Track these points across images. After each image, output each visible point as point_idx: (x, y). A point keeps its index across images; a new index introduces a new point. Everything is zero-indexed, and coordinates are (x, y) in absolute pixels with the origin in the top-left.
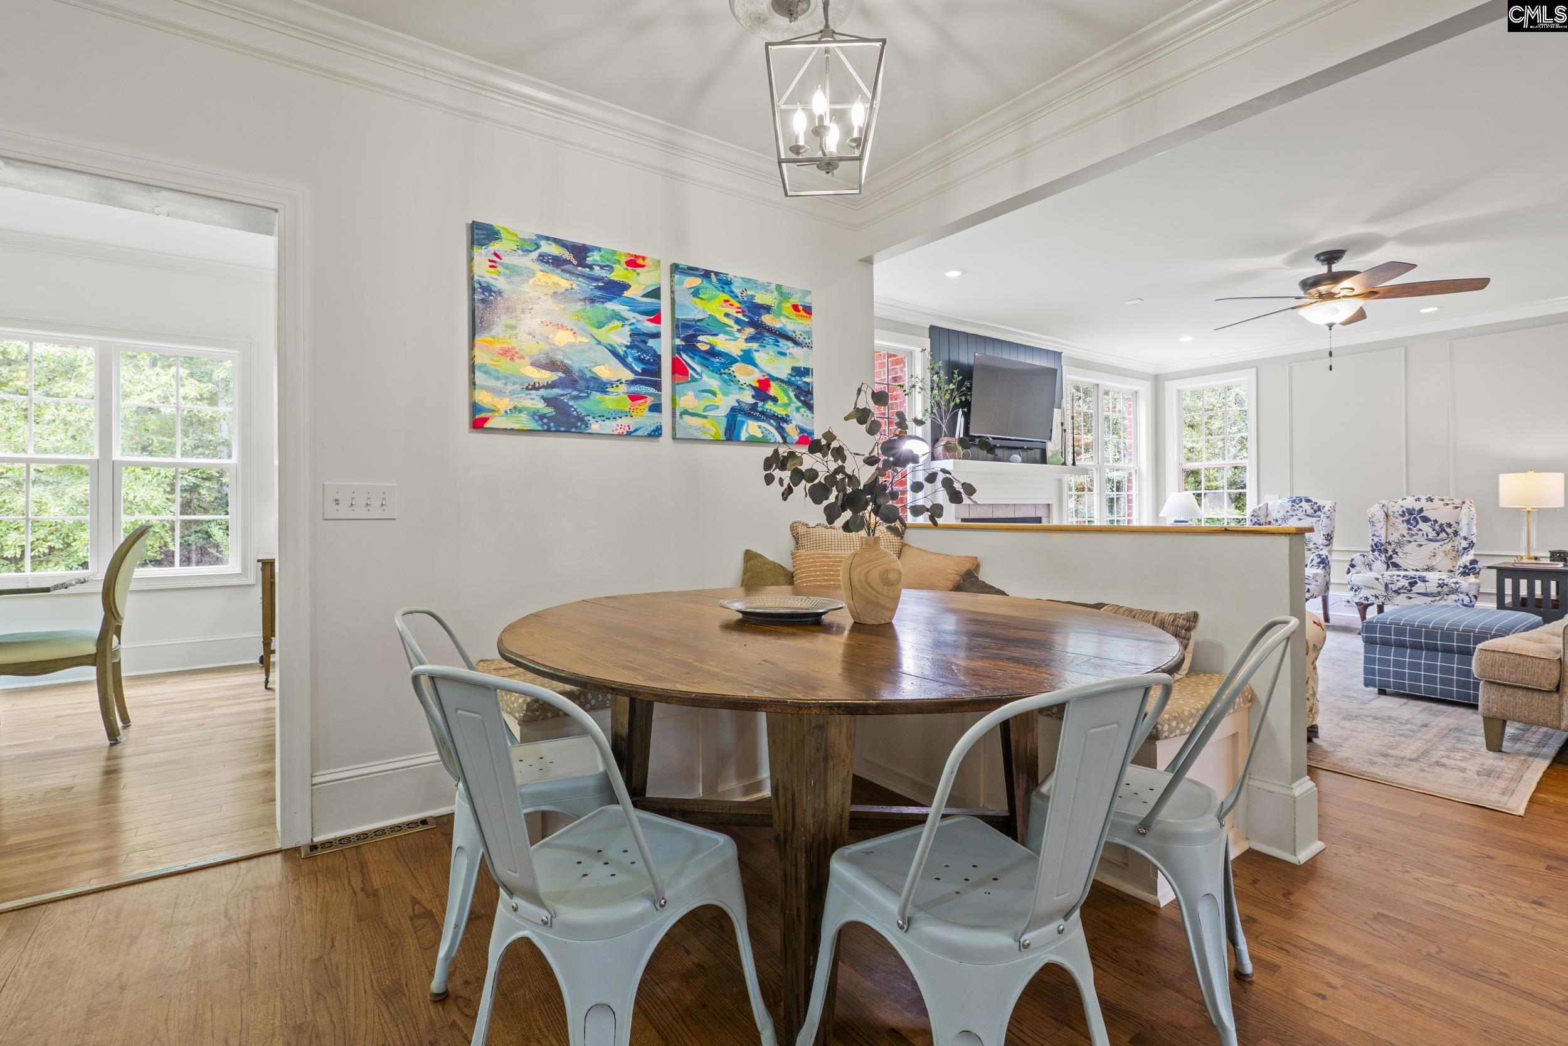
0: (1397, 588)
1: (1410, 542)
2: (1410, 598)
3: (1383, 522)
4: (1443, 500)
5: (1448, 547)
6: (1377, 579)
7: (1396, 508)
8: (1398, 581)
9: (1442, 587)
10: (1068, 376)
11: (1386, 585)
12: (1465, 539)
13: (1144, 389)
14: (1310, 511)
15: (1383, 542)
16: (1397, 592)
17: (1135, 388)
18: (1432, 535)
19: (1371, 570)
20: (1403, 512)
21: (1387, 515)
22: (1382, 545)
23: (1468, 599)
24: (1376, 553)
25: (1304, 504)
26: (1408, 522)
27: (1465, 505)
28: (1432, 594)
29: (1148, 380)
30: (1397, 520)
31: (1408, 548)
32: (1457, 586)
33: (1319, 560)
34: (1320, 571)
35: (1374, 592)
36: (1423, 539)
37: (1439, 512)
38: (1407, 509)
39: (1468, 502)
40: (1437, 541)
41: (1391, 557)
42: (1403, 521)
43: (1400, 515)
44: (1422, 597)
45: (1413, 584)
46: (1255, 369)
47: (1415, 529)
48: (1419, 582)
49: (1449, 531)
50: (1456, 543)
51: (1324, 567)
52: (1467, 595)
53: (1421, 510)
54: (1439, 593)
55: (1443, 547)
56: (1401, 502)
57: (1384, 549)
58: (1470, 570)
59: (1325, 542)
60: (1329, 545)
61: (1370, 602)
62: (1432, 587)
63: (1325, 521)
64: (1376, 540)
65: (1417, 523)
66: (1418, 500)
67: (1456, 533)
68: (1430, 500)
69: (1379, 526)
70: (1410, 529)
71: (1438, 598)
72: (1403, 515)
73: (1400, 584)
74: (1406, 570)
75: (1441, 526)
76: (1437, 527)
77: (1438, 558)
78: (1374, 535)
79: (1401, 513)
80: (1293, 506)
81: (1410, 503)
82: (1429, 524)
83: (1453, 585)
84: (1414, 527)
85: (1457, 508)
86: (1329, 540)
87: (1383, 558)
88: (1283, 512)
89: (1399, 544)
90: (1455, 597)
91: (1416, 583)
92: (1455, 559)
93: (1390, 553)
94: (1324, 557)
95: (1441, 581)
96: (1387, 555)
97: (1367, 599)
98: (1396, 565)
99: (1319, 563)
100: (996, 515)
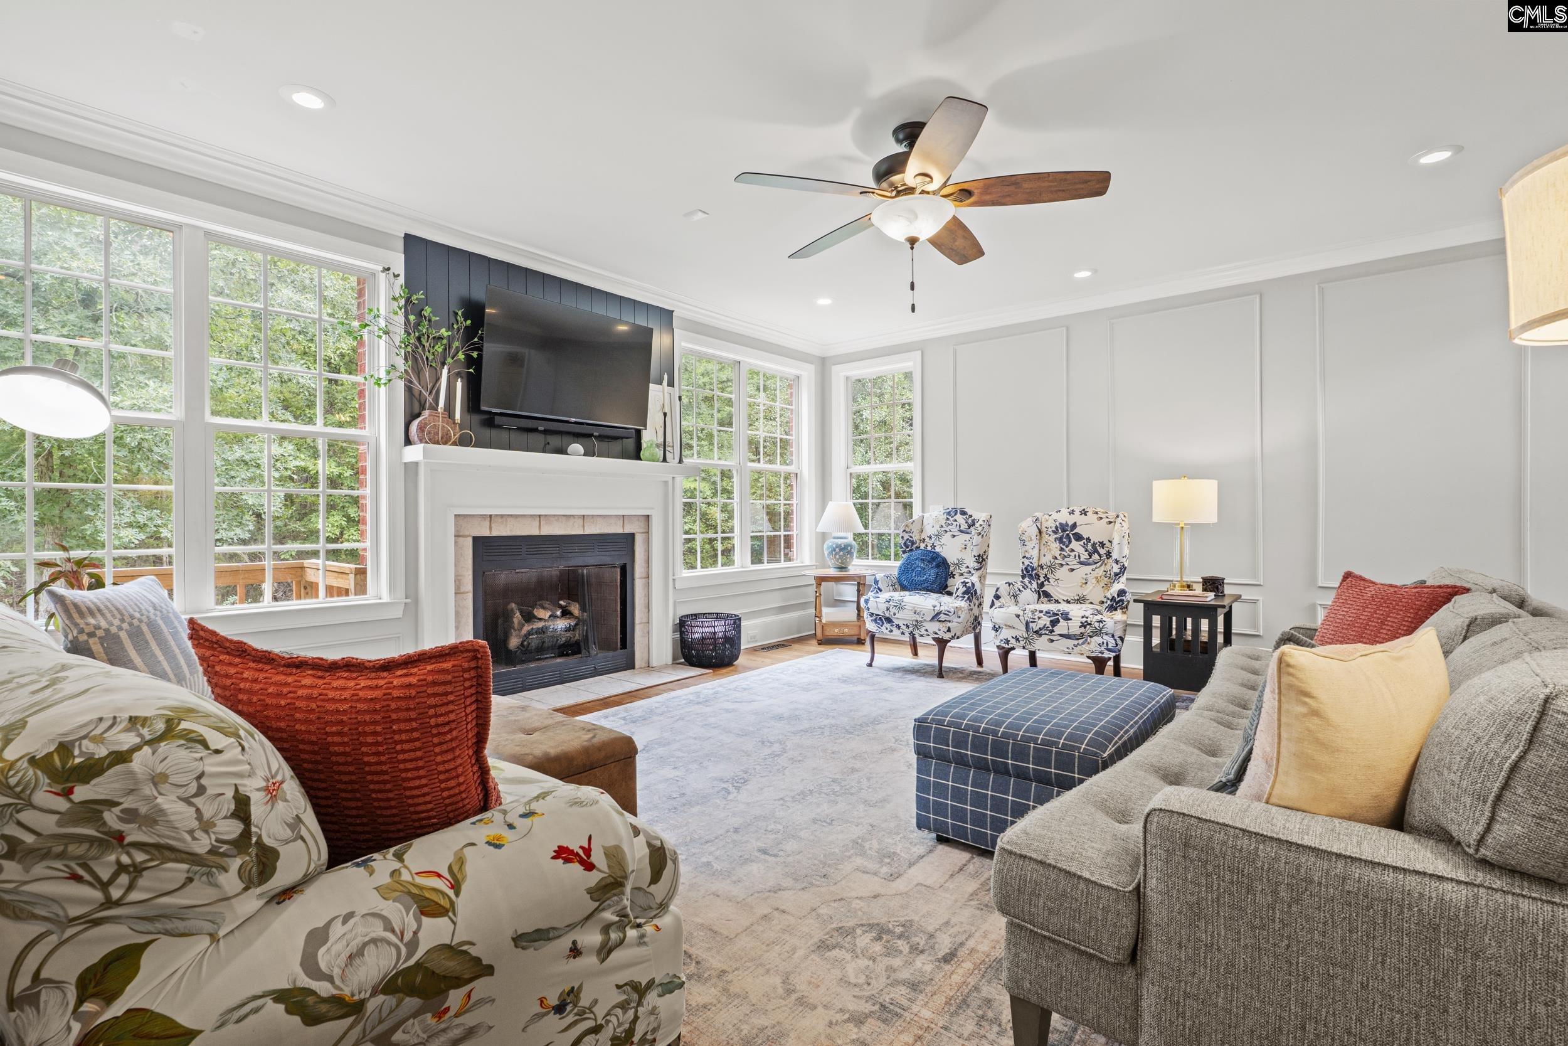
0: (1037, 628)
1: (1062, 565)
2: (1052, 641)
3: (1035, 541)
4: (1097, 513)
5: (1100, 572)
6: (1018, 616)
7: (1049, 523)
8: (1039, 618)
9: (1085, 627)
10: (683, 344)
11: (1027, 624)
12: (1117, 562)
13: (807, 373)
14: (964, 526)
15: (1035, 565)
16: (1038, 633)
17: (796, 372)
18: (1084, 556)
19: (1017, 602)
20: (1056, 527)
21: (1040, 532)
22: (1033, 569)
23: (1114, 642)
24: (1026, 580)
25: (959, 517)
26: (1060, 540)
27: (1119, 520)
28: (1075, 635)
29: (811, 363)
30: (1050, 538)
31: (1062, 573)
32: (1101, 625)
33: (965, 589)
34: (963, 604)
35: (1015, 633)
36: (1075, 562)
37: (1092, 529)
38: (1060, 524)
39: (1121, 516)
40: (1089, 564)
41: (1042, 585)
42: (1056, 539)
43: (1053, 532)
44: (1064, 640)
45: (1054, 623)
46: (920, 352)
47: (1067, 549)
48: (1061, 620)
49: (1102, 551)
50: (1108, 567)
51: (969, 598)
52: (1113, 636)
53: (1074, 526)
54: (1082, 634)
55: (1095, 572)
56: (1055, 516)
57: (1036, 574)
58: (1117, 604)
59: (976, 565)
60: (980, 568)
61: (1011, 646)
62: (1074, 627)
63: (977, 539)
64: (1027, 562)
65: (1070, 542)
66: (1072, 512)
67: (1109, 555)
68: (1084, 512)
69: (1030, 545)
70: (1062, 549)
71: (1081, 641)
72: (1055, 532)
73: (1041, 623)
74: (1057, 602)
75: (1094, 545)
76: (1090, 548)
77: (1090, 586)
78: (1024, 557)
79: (1054, 529)
80: (948, 519)
81: (1064, 517)
82: (1082, 543)
83: (1097, 625)
84: (1067, 547)
85: (1110, 522)
86: (981, 563)
87: (1035, 586)
88: (937, 527)
89: (1051, 568)
90: (1098, 639)
91: (1058, 621)
92: (1107, 586)
93: (1042, 579)
94: (969, 585)
95: (1085, 619)
96: (1039, 582)
97: (1007, 642)
98: (1047, 595)
99: (964, 593)
100: (547, 531)
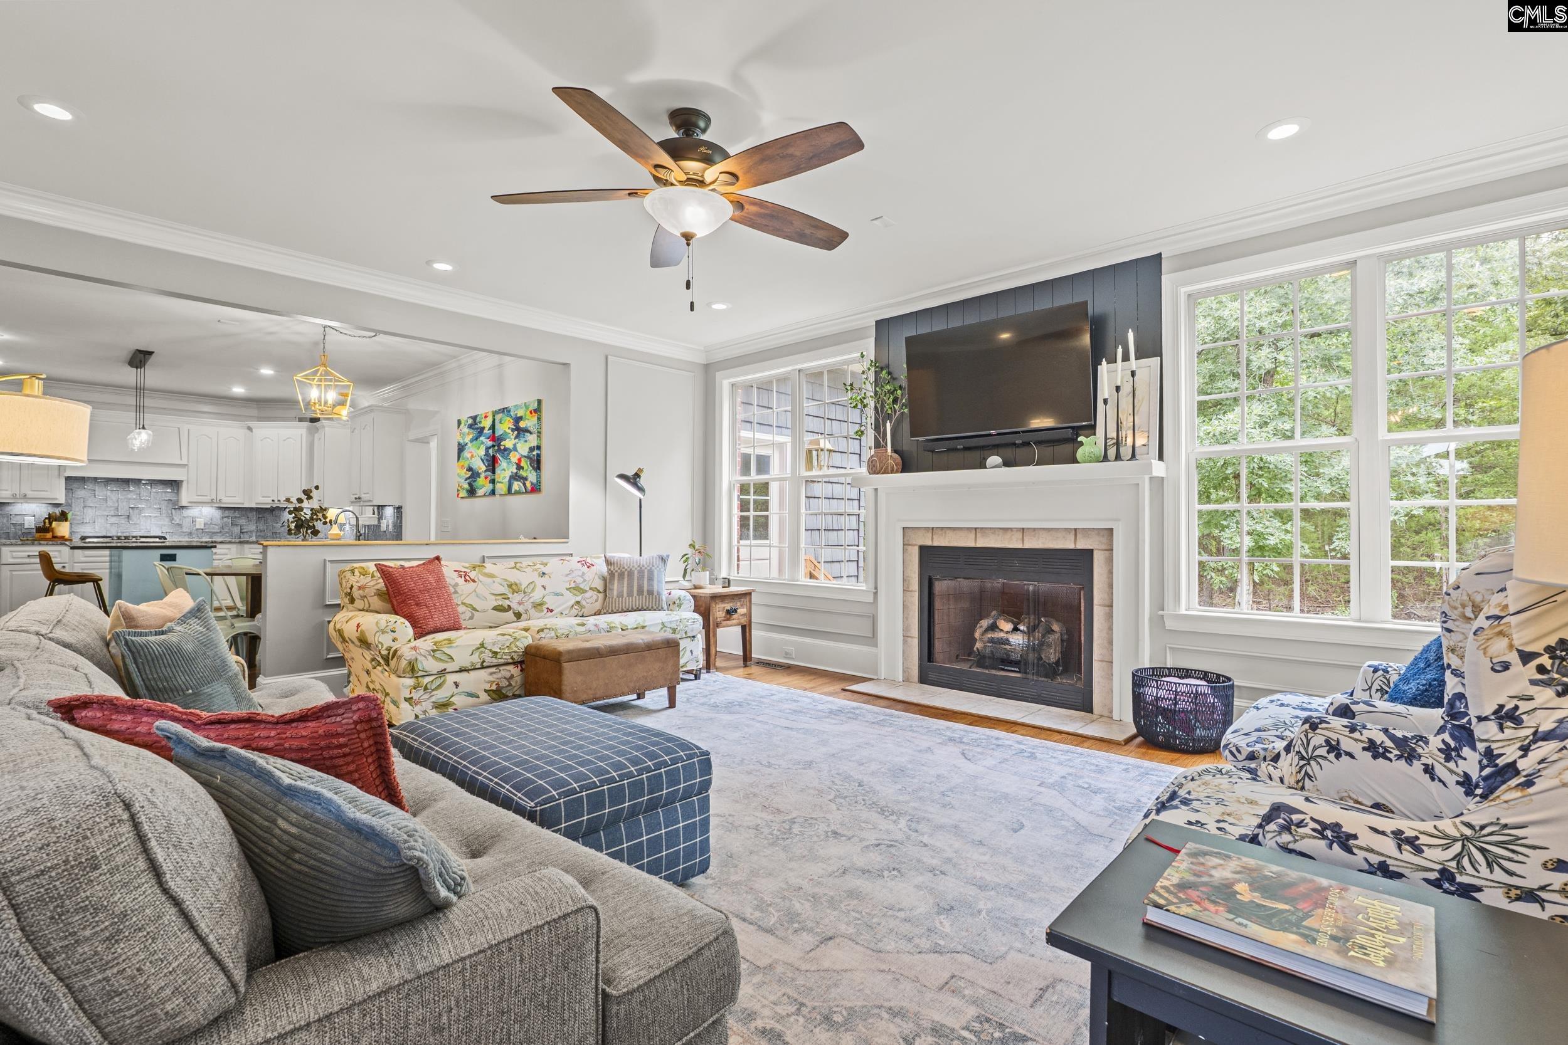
100: (982, 543)
